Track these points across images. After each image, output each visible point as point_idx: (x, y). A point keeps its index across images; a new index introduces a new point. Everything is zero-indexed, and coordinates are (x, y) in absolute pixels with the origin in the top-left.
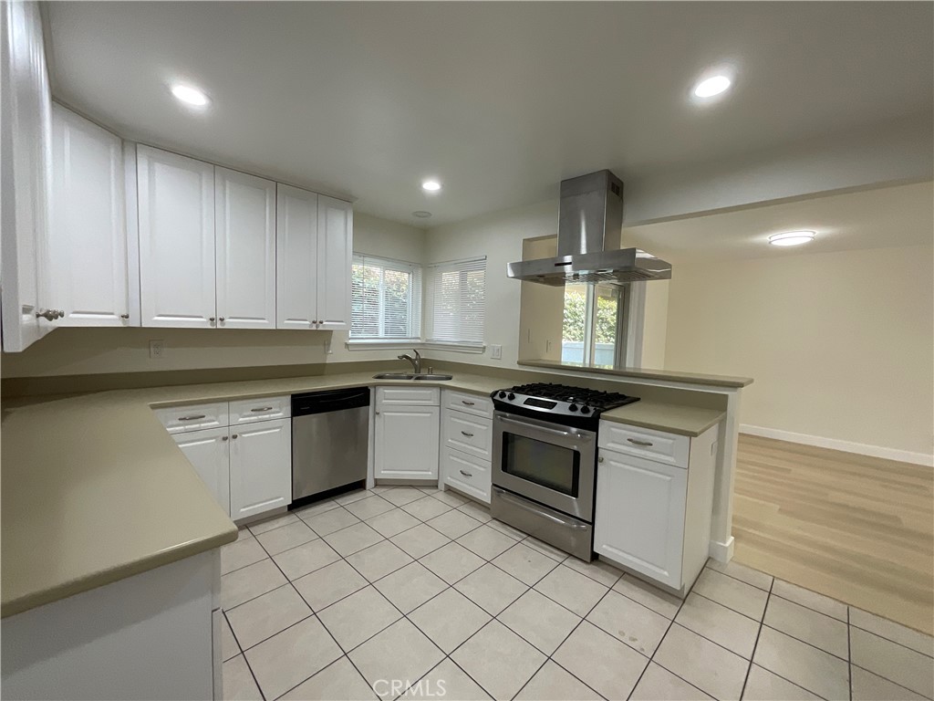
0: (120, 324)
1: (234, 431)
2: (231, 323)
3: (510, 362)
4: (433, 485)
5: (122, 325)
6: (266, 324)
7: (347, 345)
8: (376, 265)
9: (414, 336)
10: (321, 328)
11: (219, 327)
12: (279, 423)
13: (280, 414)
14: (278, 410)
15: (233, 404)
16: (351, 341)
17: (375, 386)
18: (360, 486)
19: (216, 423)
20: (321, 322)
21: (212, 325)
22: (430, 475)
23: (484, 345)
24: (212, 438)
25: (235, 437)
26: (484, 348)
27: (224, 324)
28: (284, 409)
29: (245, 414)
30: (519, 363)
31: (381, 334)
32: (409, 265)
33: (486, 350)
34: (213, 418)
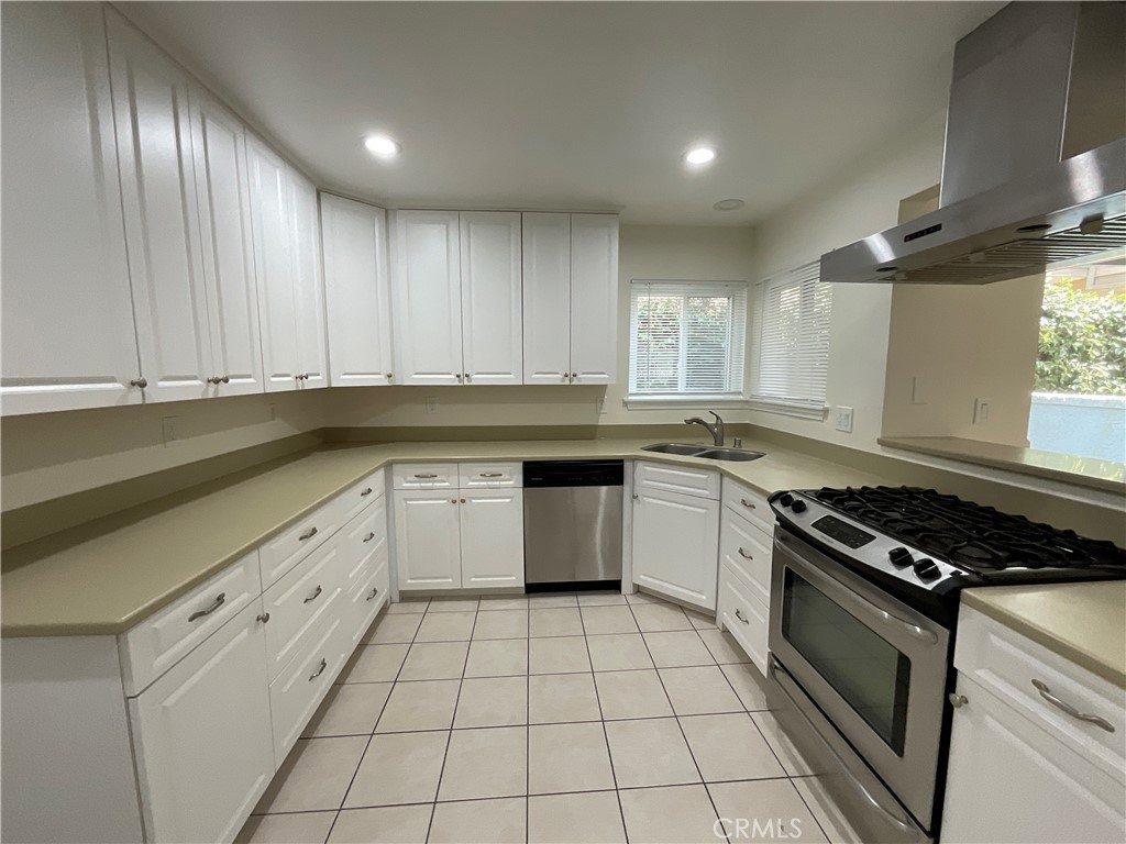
0: (386, 383)
1: (464, 494)
2: (478, 380)
3: (866, 440)
4: (710, 616)
5: (388, 384)
6: (512, 379)
7: (625, 404)
8: (674, 293)
9: (733, 390)
10: (575, 382)
11: (466, 383)
12: (511, 492)
13: (511, 483)
14: (507, 477)
15: (462, 465)
16: (631, 398)
17: (635, 459)
18: (613, 586)
19: (447, 484)
20: (575, 375)
21: (460, 381)
22: (704, 600)
23: (826, 405)
24: (444, 499)
25: (463, 501)
26: (826, 412)
27: (469, 381)
28: (515, 477)
29: (474, 478)
30: (880, 442)
31: (680, 389)
32: (727, 286)
33: (830, 417)
34: (443, 478)
